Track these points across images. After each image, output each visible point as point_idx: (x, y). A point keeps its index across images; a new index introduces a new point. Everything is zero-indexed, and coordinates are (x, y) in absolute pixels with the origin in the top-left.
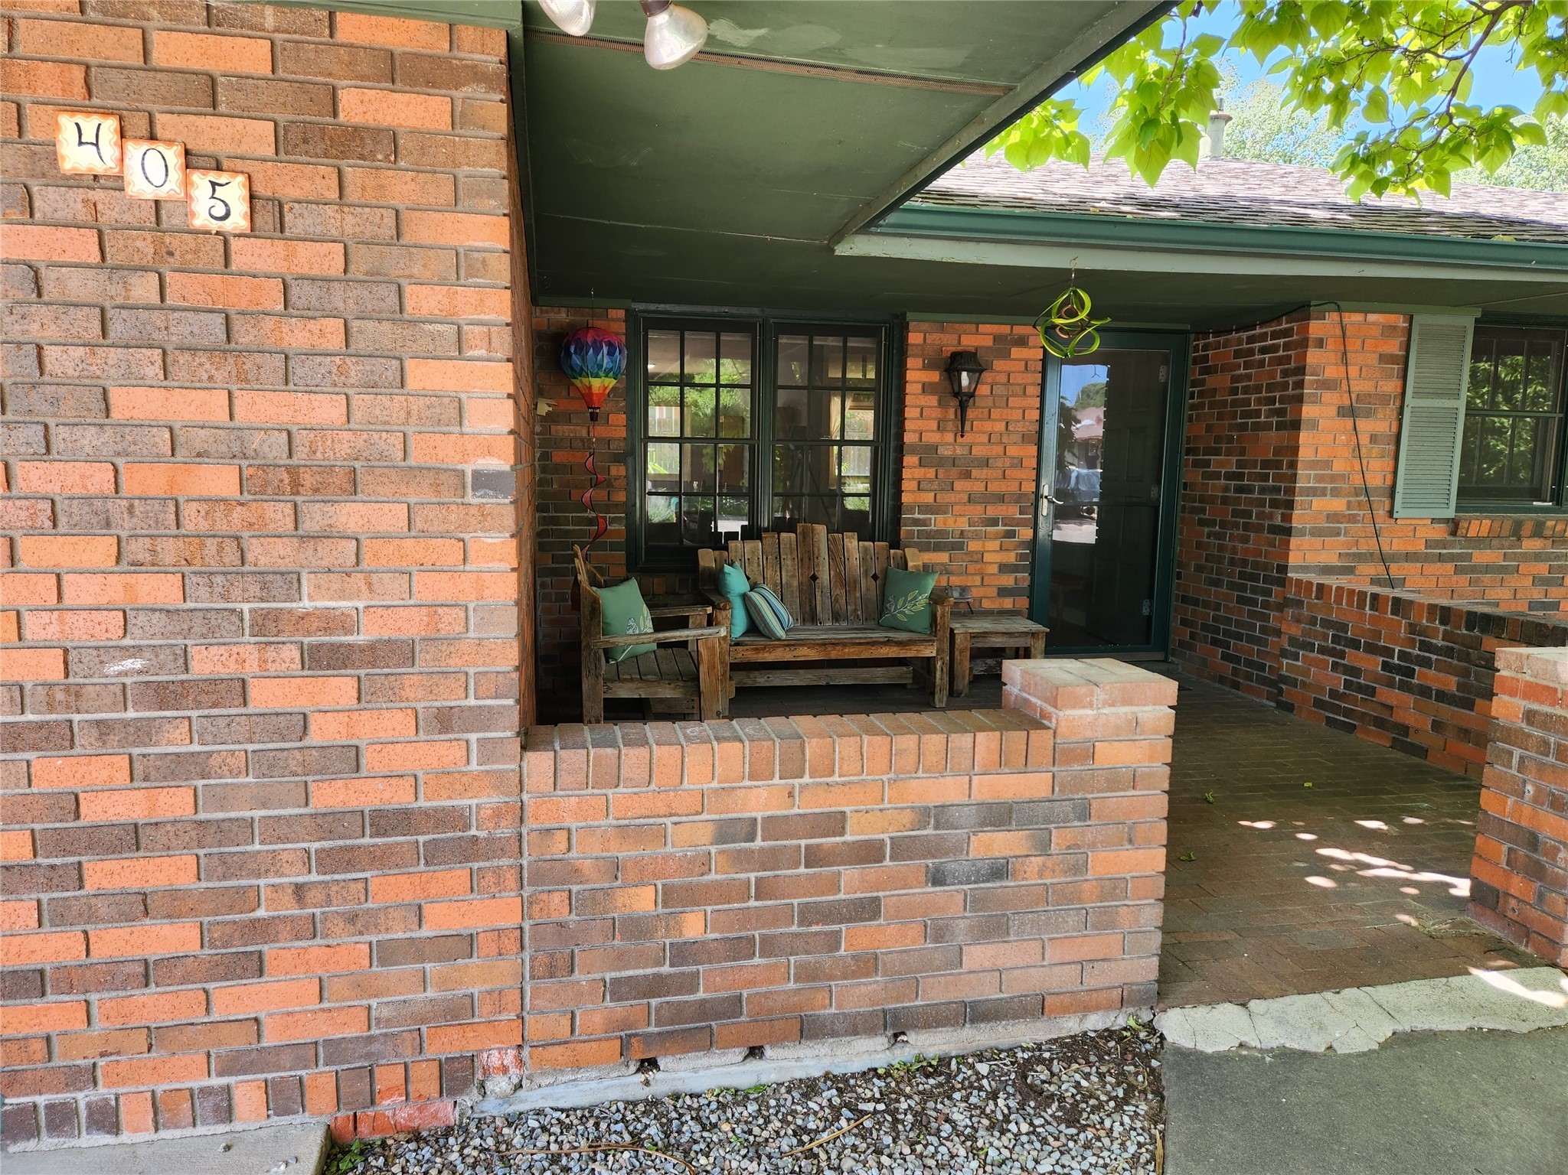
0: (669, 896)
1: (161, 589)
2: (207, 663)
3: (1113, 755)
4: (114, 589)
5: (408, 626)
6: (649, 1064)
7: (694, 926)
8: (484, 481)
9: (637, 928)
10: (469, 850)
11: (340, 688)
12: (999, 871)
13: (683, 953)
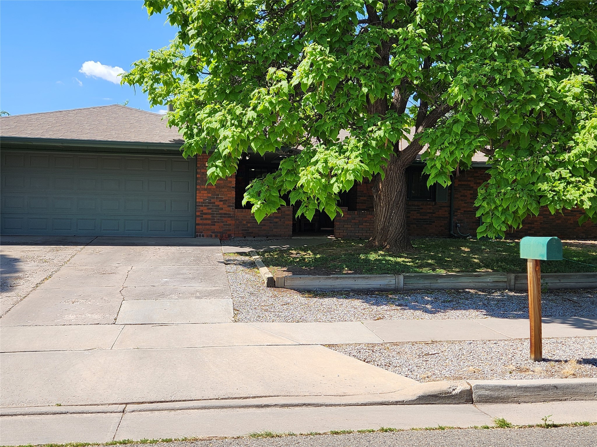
0: (247, 222)
1: (210, 195)
2: (212, 201)
3: (287, 212)
4: (206, 195)
5: (227, 198)
6: (245, 237)
7: (249, 225)
8: (233, 187)
9: (244, 225)
10: (231, 217)
11: (222, 203)
12: (276, 223)
13: (248, 227)
